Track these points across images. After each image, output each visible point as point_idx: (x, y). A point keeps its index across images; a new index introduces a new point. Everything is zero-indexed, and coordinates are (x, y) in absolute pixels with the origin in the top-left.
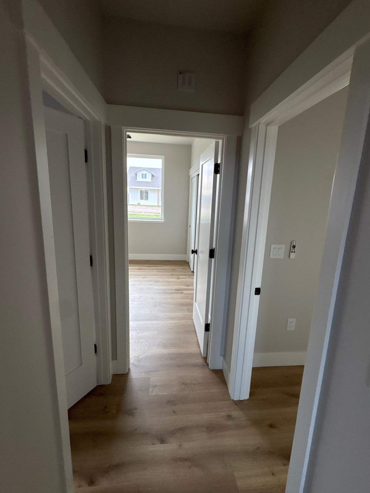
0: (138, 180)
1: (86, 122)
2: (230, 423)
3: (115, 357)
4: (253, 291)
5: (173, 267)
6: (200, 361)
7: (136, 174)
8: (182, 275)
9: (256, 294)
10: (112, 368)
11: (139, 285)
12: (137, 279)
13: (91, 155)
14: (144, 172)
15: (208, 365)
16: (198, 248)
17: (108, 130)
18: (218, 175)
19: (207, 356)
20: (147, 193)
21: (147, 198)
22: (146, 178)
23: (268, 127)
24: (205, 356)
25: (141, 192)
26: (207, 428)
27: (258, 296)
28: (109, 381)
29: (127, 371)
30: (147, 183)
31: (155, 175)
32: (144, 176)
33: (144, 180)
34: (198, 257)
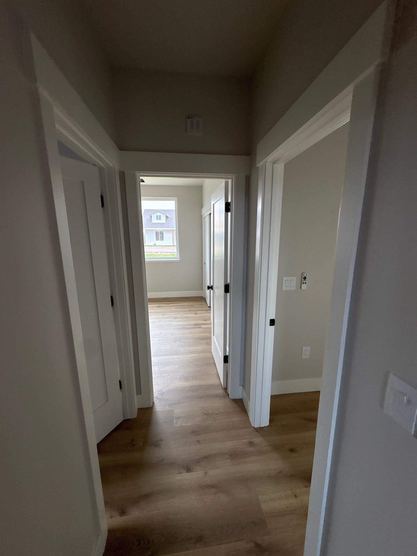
0: (153, 222)
1: (101, 169)
2: (252, 449)
3: (139, 391)
4: (268, 322)
5: (190, 303)
6: (221, 391)
7: (151, 216)
8: (200, 311)
9: (271, 325)
10: (137, 403)
11: (159, 322)
12: (157, 317)
13: (107, 200)
14: (159, 214)
15: (228, 395)
16: (213, 284)
17: (122, 175)
18: (229, 214)
19: (227, 387)
20: (162, 233)
21: (162, 239)
22: (160, 219)
23: (275, 165)
24: (226, 387)
25: (157, 232)
26: (230, 455)
27: (273, 327)
28: (135, 415)
29: (152, 405)
30: (162, 225)
31: (169, 216)
32: (158, 218)
33: (159, 221)
34: (214, 292)
